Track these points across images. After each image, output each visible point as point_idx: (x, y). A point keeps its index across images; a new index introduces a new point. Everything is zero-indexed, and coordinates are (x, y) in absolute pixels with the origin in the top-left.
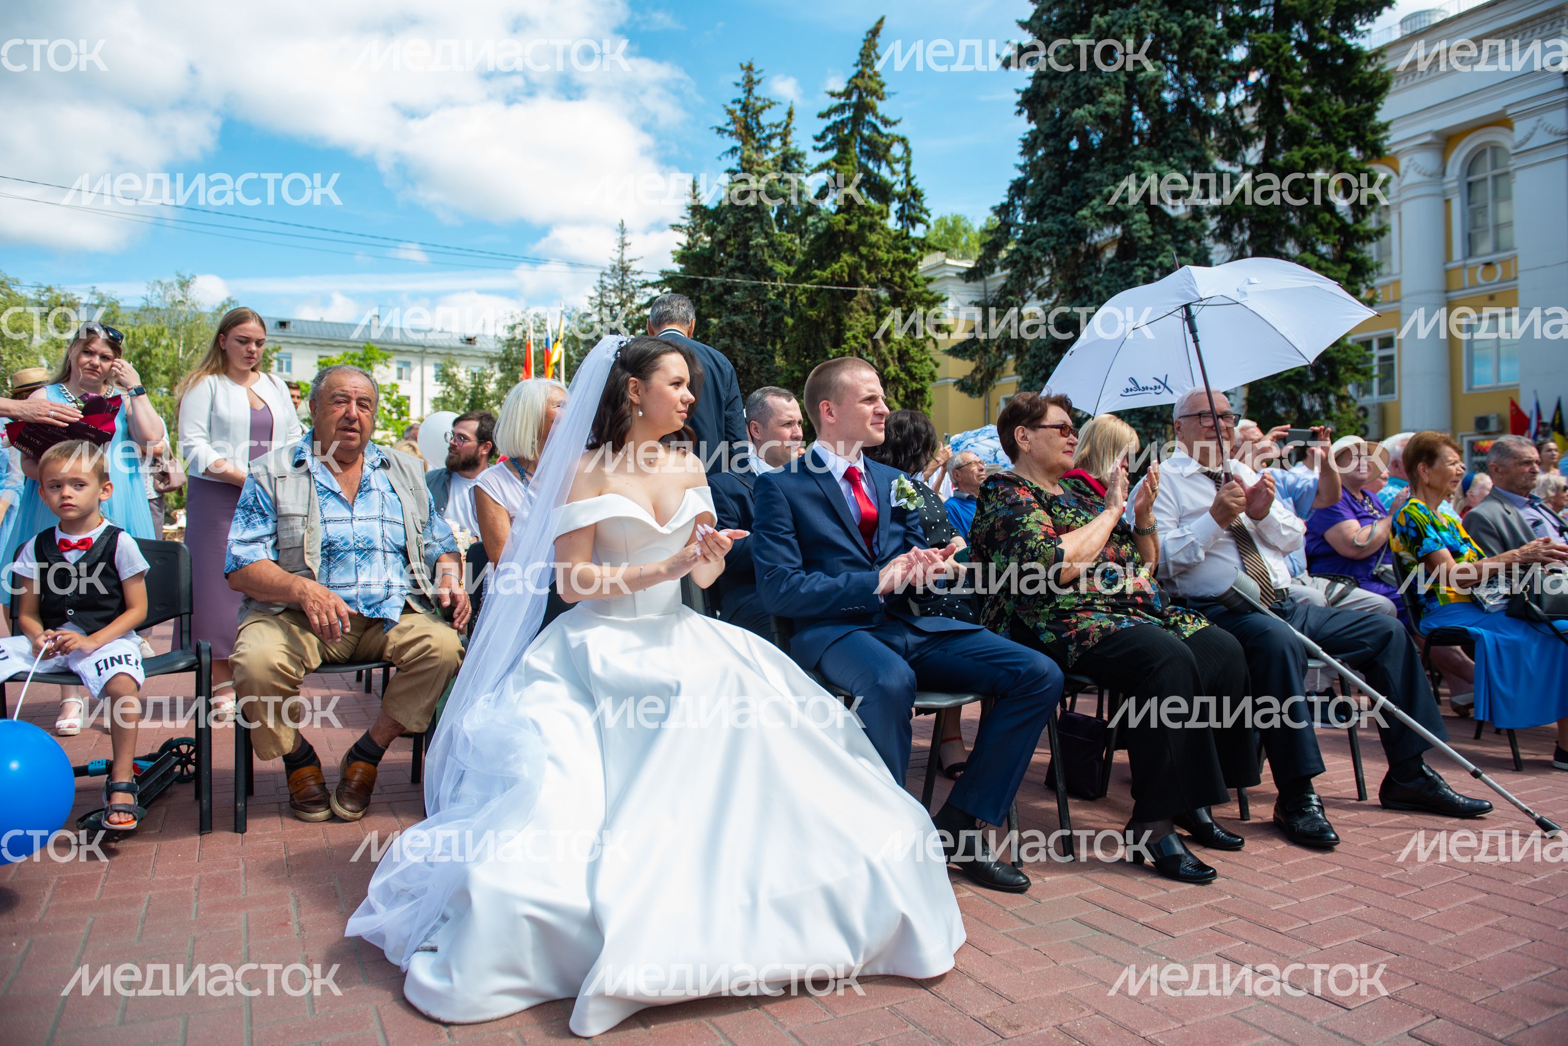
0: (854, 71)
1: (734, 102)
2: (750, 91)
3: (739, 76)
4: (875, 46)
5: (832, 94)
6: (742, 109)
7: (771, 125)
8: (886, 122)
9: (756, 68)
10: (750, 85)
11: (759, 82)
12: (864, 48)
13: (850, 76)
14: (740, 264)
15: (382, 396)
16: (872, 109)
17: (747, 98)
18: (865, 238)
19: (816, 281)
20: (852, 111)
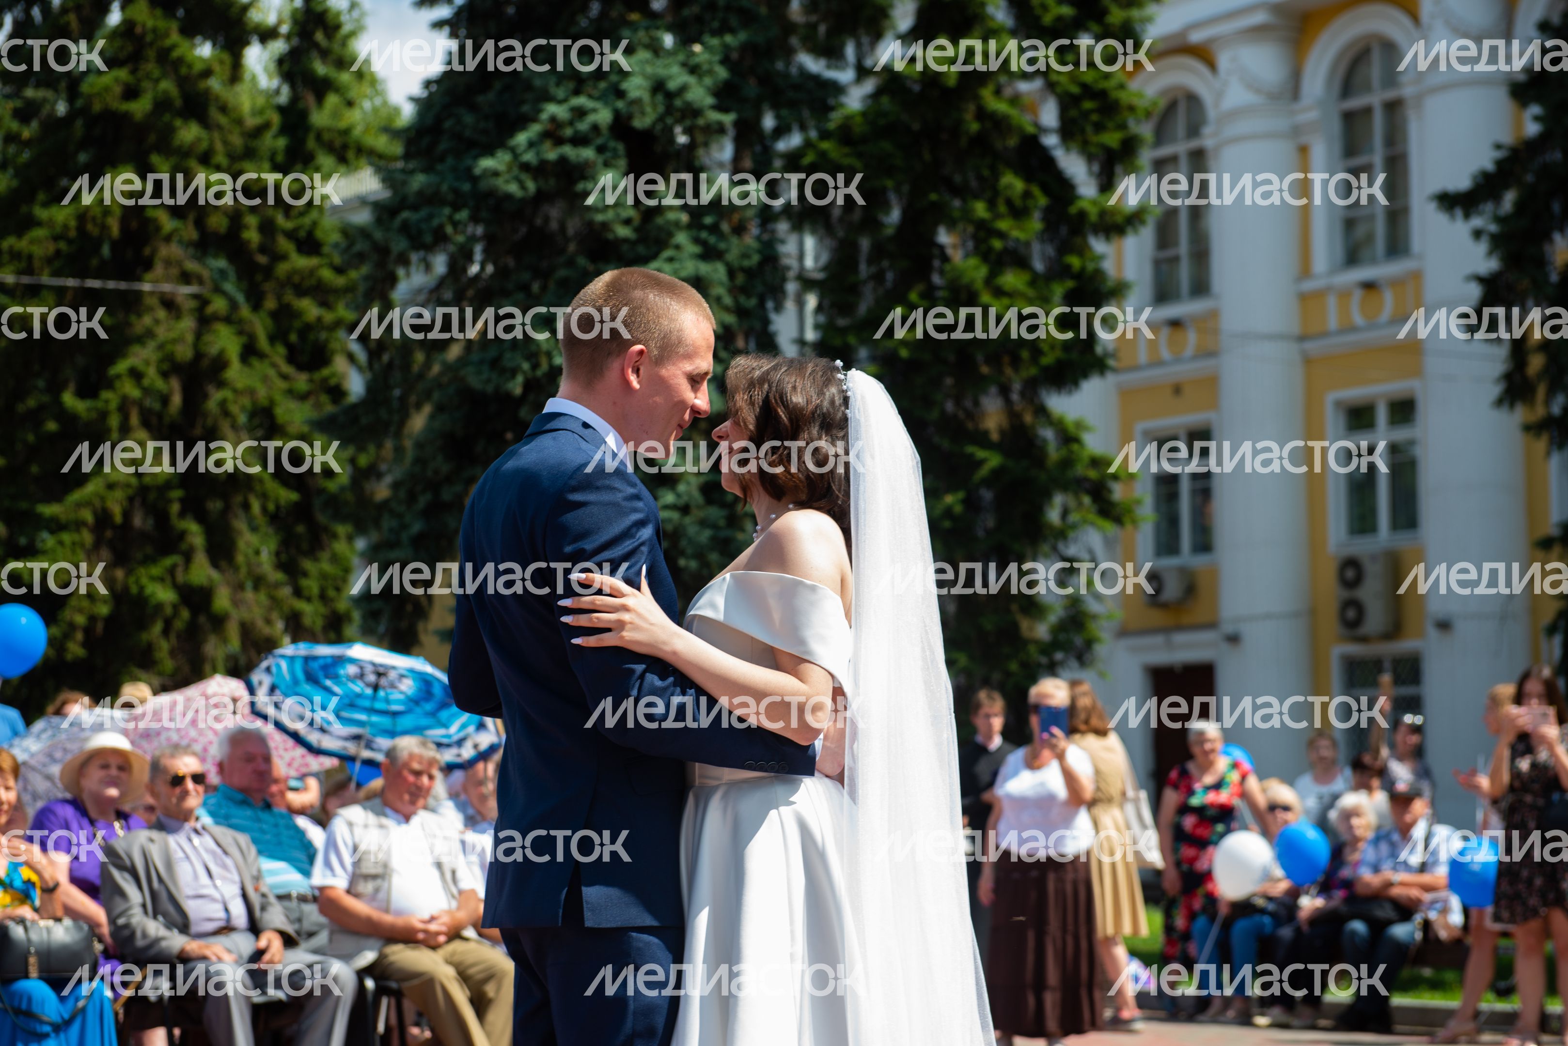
18: (169, 131)
19: (39, 233)
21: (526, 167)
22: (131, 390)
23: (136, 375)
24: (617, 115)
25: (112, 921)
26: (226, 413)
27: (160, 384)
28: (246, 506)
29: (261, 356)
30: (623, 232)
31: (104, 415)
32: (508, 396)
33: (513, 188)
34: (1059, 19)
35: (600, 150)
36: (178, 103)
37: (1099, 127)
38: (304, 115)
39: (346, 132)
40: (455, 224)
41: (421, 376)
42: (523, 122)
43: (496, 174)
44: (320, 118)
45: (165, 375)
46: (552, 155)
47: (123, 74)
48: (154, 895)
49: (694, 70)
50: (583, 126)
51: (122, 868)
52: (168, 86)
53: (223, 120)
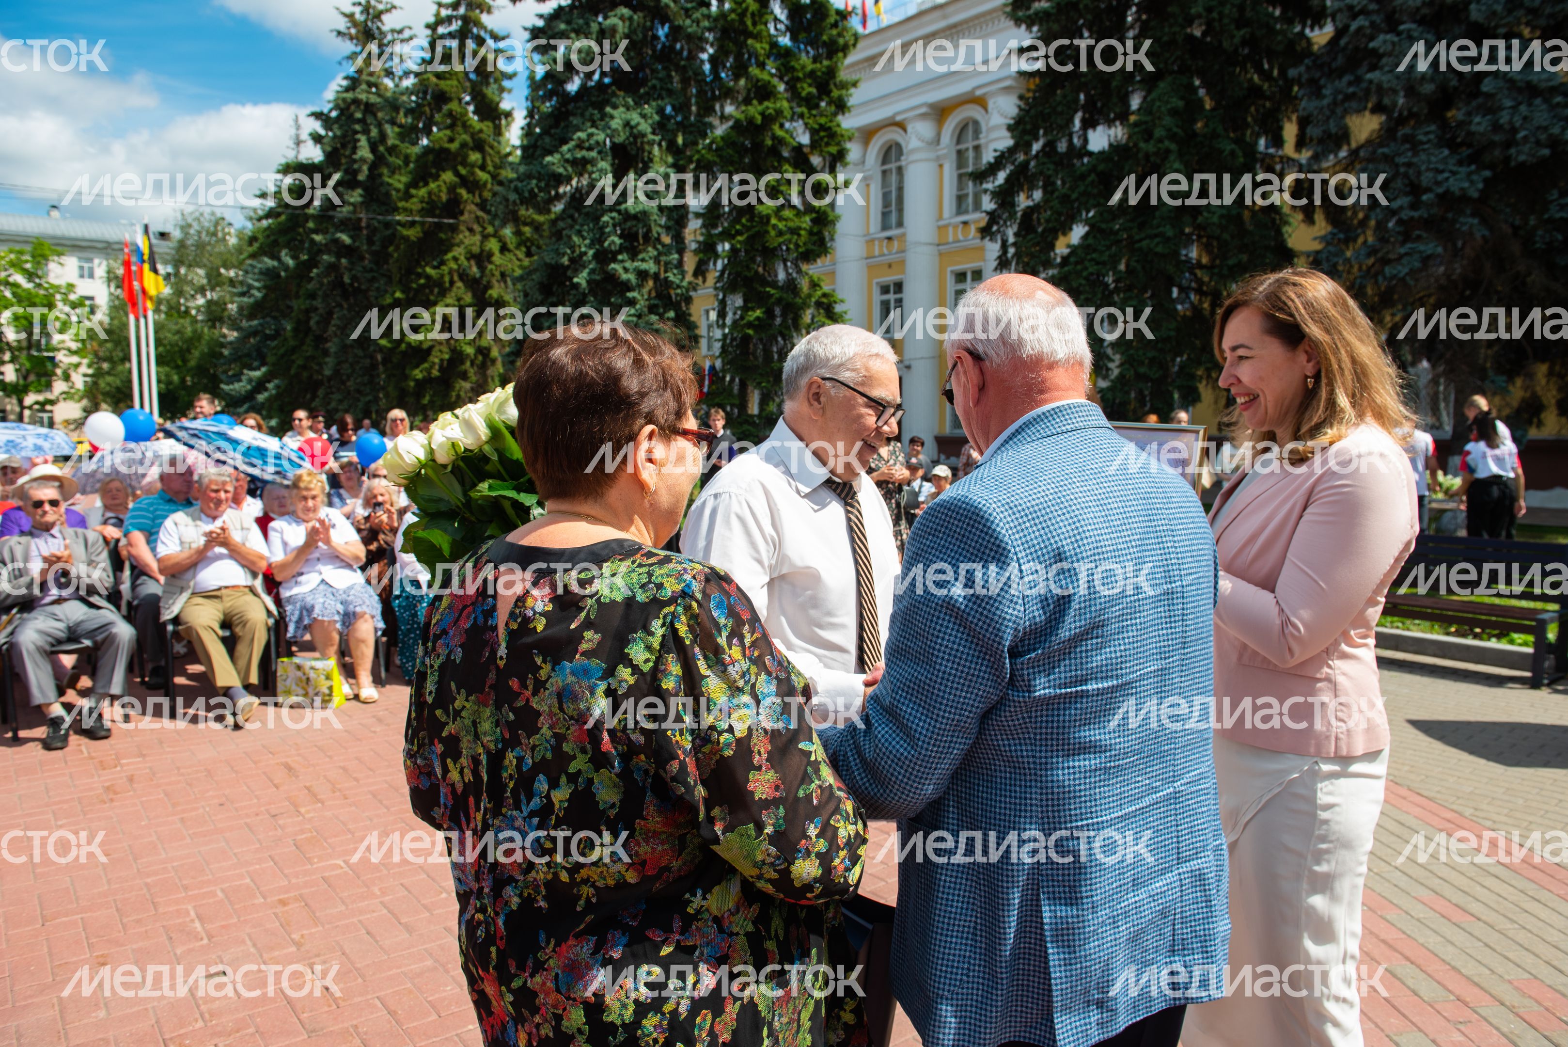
6: (361, 12)
7: (393, 31)
14: (347, 177)
15: (58, 297)
16: (478, 24)
18: (466, 157)
19: (415, 200)
20: (460, 23)
21: (567, 161)
22: (454, 266)
23: (455, 259)
29: (509, 251)
31: (442, 276)
32: (562, 265)
33: (561, 170)
34: (809, 93)
36: (471, 144)
37: (827, 144)
42: (566, 142)
45: (468, 259)
46: (579, 156)
49: (644, 116)
50: (592, 142)
52: (466, 137)
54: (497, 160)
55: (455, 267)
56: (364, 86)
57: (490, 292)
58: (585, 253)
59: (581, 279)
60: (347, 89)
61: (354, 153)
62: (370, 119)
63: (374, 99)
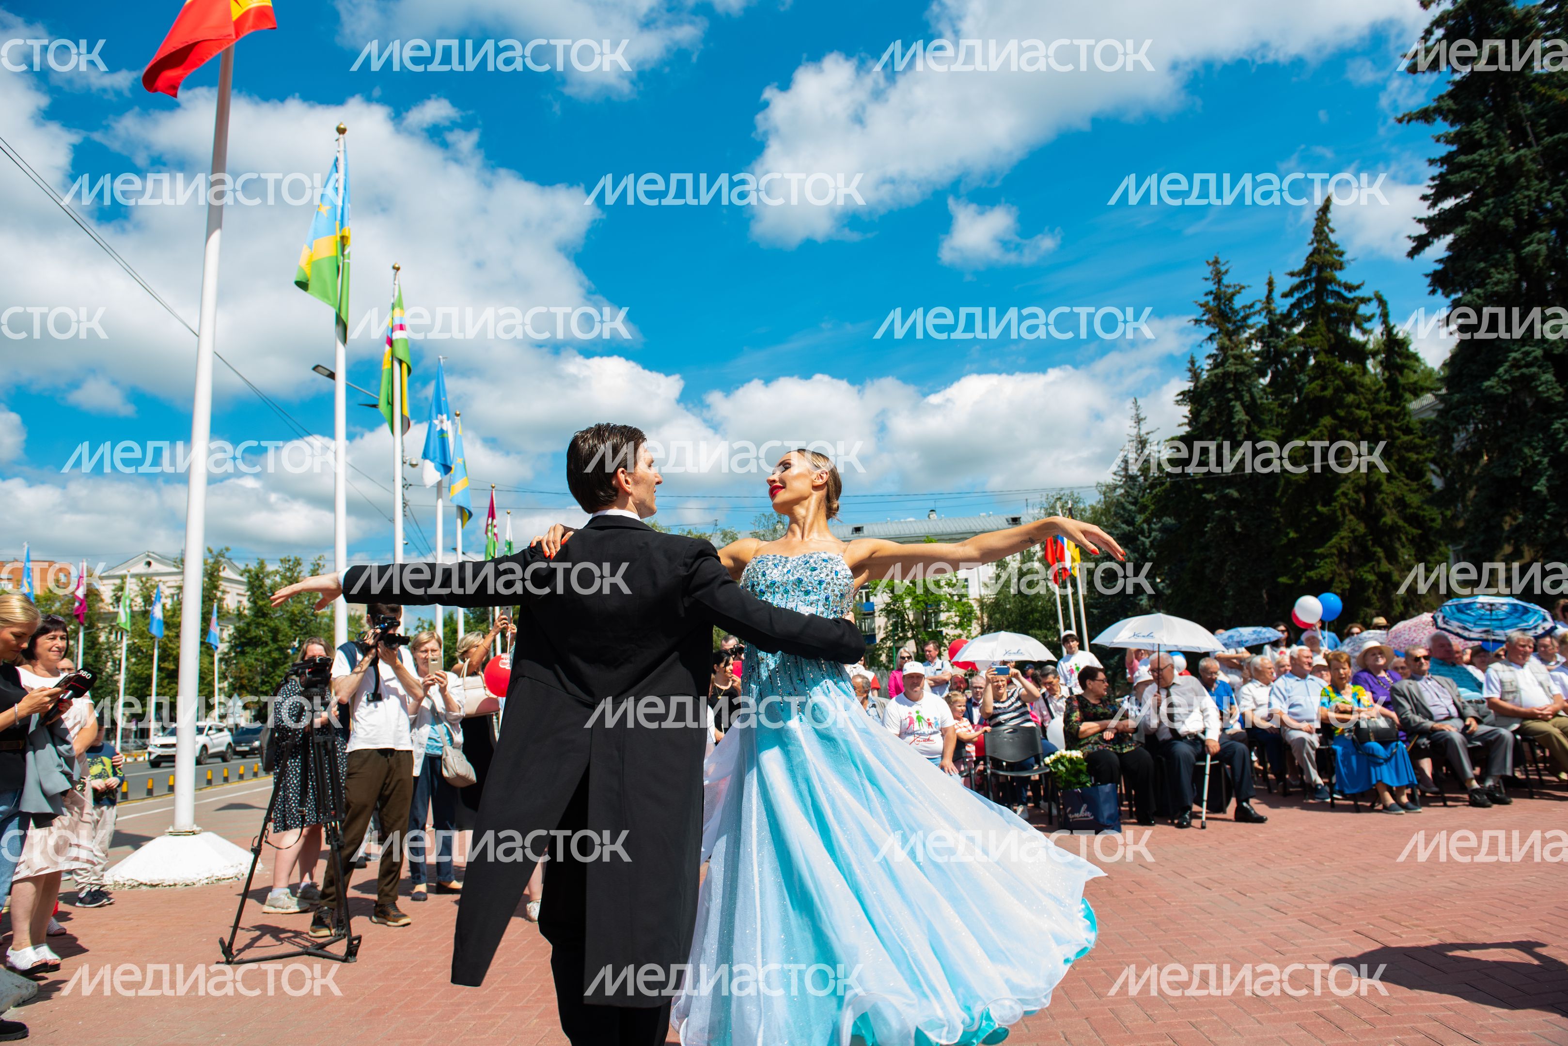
0: (1310, 249)
1: (1206, 294)
2: (1219, 282)
3: (1208, 271)
4: (1327, 222)
5: (1292, 274)
6: (1214, 299)
7: (1244, 307)
8: (1350, 288)
9: (1222, 260)
10: (1218, 277)
11: (1226, 272)
12: (1317, 226)
13: (1307, 254)
16: (1332, 280)
17: (1219, 288)
18: (1341, 400)
20: (1314, 285)
21: (1505, 381)
22: (1344, 501)
23: (1345, 494)
24: (1545, 350)
25: (1399, 716)
26: (1385, 503)
27: (1355, 496)
28: (1399, 539)
29: (1395, 478)
30: (1558, 399)
31: (1334, 512)
33: (1501, 391)
35: (1540, 367)
36: (1343, 388)
38: (1396, 380)
39: (1415, 383)
40: (1476, 411)
41: (1469, 475)
42: (1500, 363)
43: (1492, 387)
44: (1401, 380)
45: (1356, 492)
46: (1517, 374)
47: (1319, 382)
48: (1415, 705)
50: (1529, 359)
51: (1400, 695)
52: (1338, 383)
53: (1363, 390)
54: (1369, 397)
55: (1346, 501)
56: (1231, 360)
57: (1384, 519)
58: (1540, 462)
59: (1541, 486)
60: (1216, 366)
61: (1233, 418)
62: (1240, 387)
63: (1241, 368)
